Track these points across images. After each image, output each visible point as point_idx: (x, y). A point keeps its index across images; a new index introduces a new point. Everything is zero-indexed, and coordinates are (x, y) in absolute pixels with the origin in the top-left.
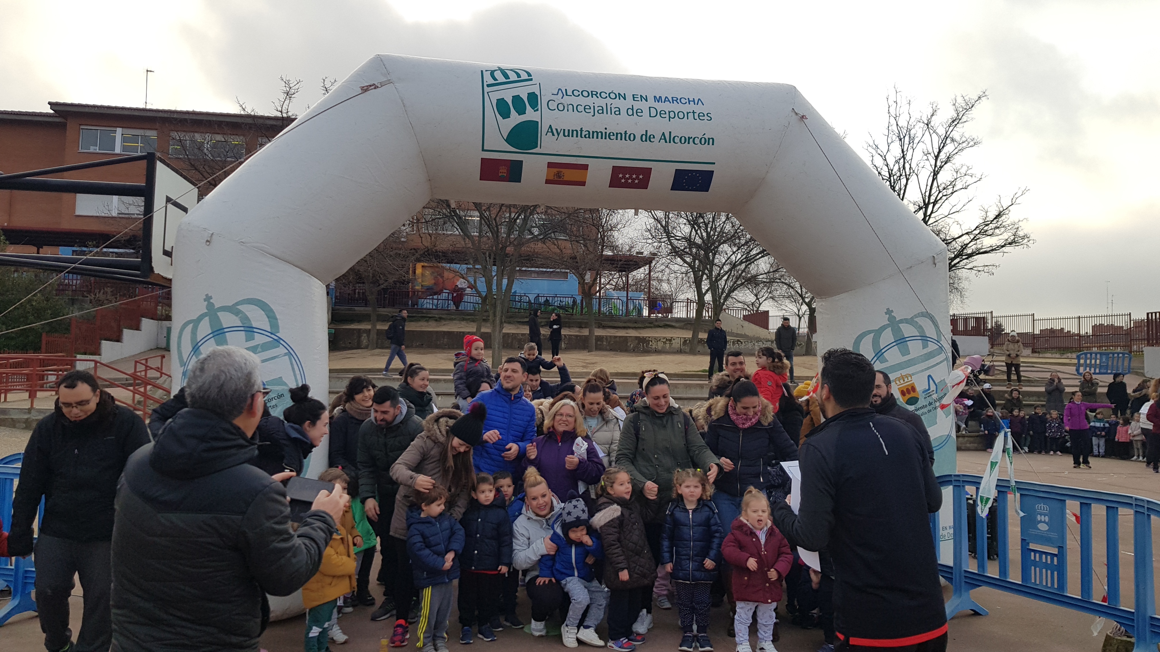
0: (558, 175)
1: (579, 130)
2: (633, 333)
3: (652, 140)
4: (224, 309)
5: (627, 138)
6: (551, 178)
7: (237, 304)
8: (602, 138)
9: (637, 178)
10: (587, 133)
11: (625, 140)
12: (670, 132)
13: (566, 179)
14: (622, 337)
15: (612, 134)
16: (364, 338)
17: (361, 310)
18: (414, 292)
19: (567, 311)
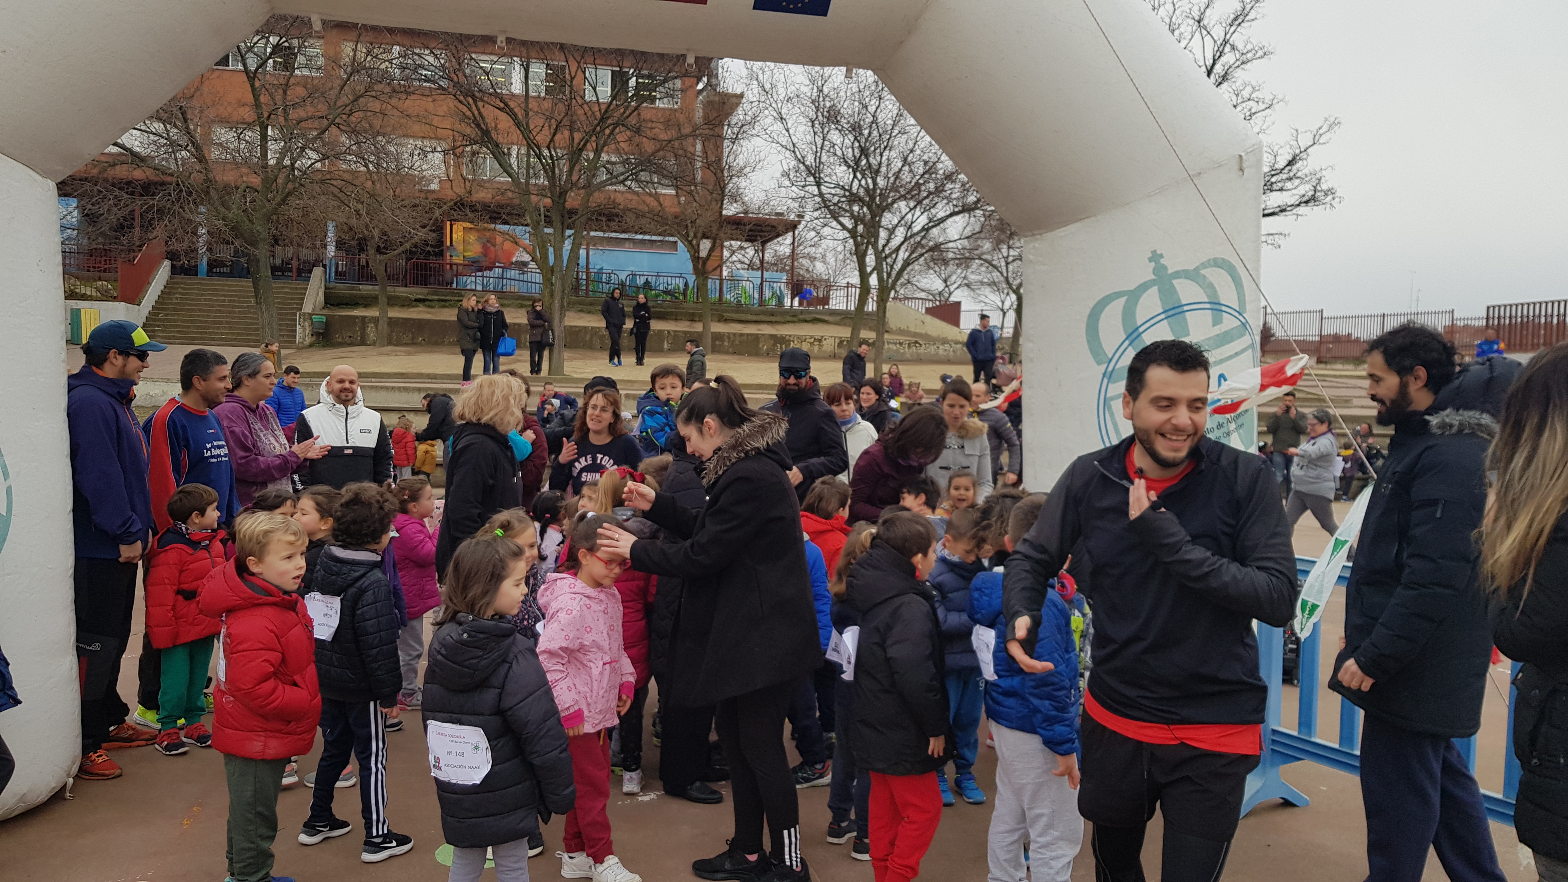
2: (767, 330)
14: (751, 335)
16: (370, 329)
17: (366, 289)
18: (451, 265)
19: (677, 298)
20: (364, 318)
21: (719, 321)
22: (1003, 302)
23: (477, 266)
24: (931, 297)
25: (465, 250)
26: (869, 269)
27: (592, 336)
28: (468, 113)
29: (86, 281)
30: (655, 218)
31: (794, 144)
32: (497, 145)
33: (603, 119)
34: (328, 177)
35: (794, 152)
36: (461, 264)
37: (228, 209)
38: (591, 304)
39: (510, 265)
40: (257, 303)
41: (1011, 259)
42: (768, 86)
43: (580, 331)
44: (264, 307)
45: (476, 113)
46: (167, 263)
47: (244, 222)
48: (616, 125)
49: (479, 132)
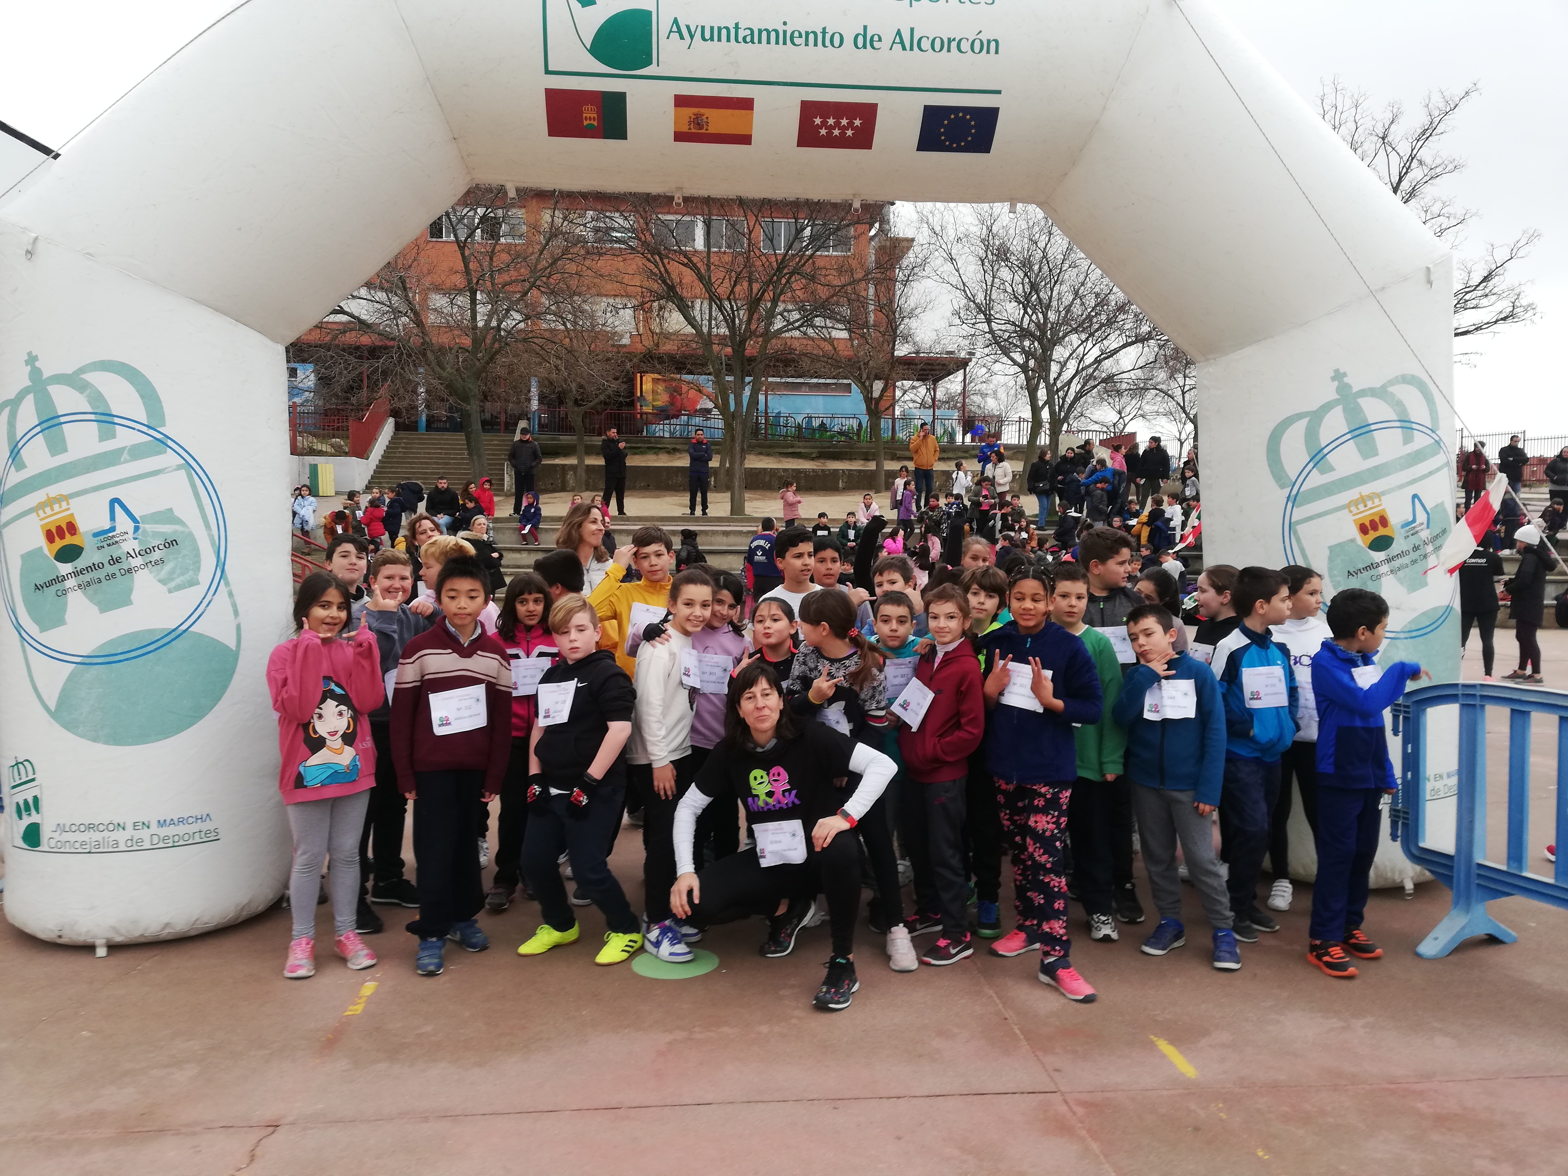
0: (697, 121)
1: (732, 26)
3: (876, 45)
4: (60, 379)
5: (828, 43)
6: (685, 129)
7: (83, 370)
8: (777, 43)
9: (851, 125)
10: (748, 32)
11: (824, 45)
12: (912, 30)
13: (712, 130)
15: (796, 34)
16: (570, 476)
17: (566, 439)
18: (642, 414)
19: (851, 438)
20: (564, 466)
21: (892, 459)
22: (1180, 433)
23: (665, 414)
24: (1105, 429)
25: (654, 400)
26: (1041, 403)
27: (771, 477)
28: (655, 270)
29: (323, 438)
30: (830, 361)
31: (964, 284)
32: (681, 299)
33: (779, 269)
34: (530, 335)
35: (964, 291)
36: (650, 413)
37: (443, 368)
38: (770, 447)
39: (695, 413)
40: (469, 454)
41: (1187, 388)
42: (938, 229)
43: (760, 472)
44: (475, 457)
45: (662, 269)
46: (391, 421)
47: (457, 380)
48: (792, 274)
49: (665, 288)
